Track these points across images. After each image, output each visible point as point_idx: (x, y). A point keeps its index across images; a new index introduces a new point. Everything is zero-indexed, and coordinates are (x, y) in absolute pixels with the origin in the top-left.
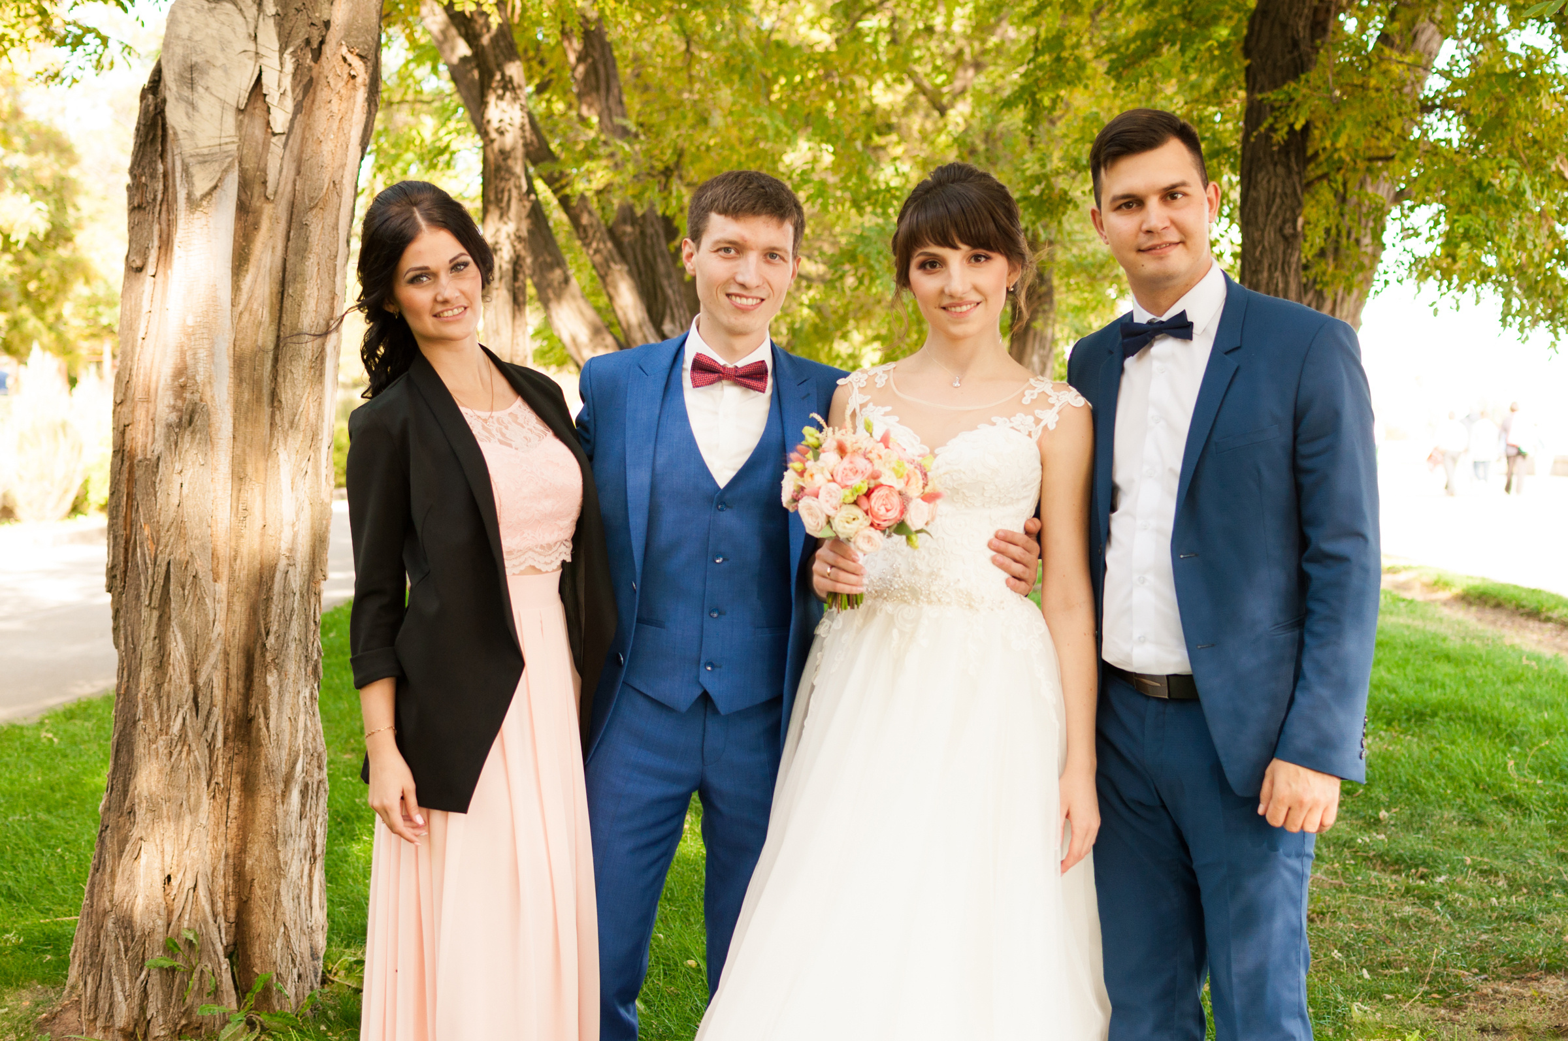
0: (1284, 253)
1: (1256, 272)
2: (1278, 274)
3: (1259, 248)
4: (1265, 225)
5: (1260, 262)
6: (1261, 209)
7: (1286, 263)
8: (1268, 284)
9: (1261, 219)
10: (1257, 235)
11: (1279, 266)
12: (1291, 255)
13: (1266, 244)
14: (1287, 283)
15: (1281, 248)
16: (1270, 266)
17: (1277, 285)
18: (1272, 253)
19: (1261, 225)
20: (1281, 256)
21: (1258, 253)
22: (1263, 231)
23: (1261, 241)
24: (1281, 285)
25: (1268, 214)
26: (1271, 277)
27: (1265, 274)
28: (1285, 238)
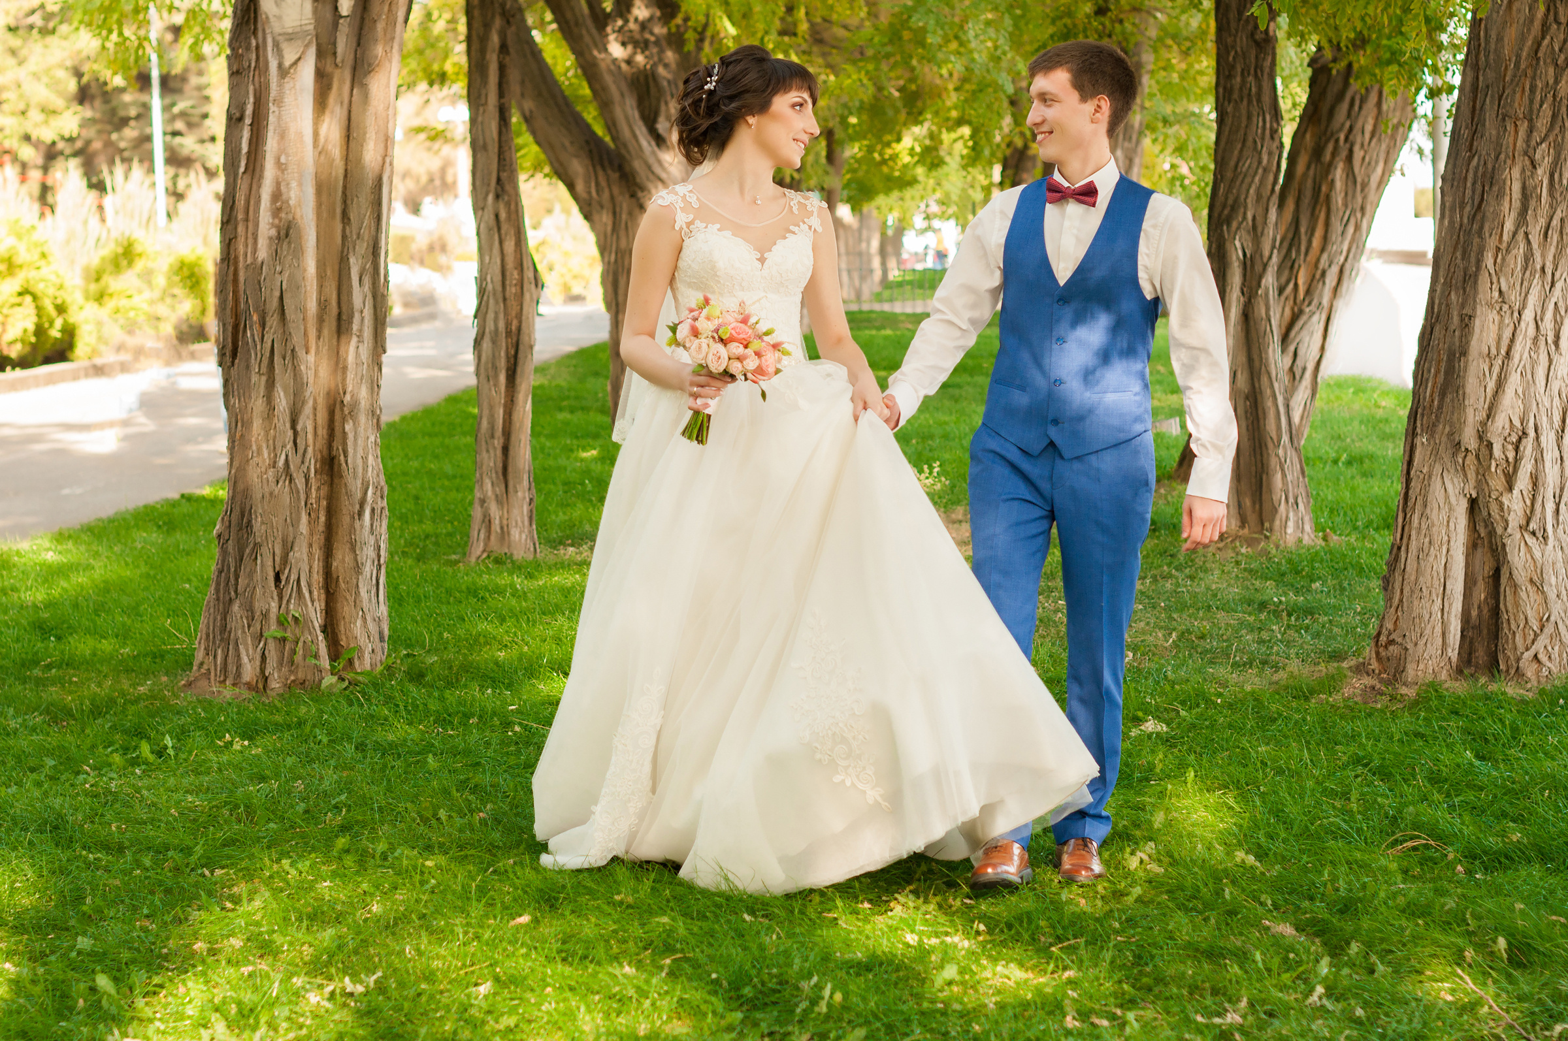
0: (1257, 57)
1: (1230, 77)
2: (1251, 79)
3: (1232, 53)
4: (1237, 31)
5: (1233, 67)
6: (1233, 15)
7: (1258, 67)
8: (1241, 89)
9: (1233, 25)
10: (1230, 40)
11: (1252, 71)
12: (1264, 59)
13: (1239, 49)
14: (1260, 88)
15: (1253, 53)
16: (1243, 70)
17: (1250, 89)
18: (1244, 58)
19: (1233, 31)
20: (1253, 60)
21: (1231, 59)
22: (1235, 36)
23: (1233, 47)
24: (1254, 89)
25: (1239, 20)
26: (1244, 81)
27: (1238, 79)
28: (1257, 43)
